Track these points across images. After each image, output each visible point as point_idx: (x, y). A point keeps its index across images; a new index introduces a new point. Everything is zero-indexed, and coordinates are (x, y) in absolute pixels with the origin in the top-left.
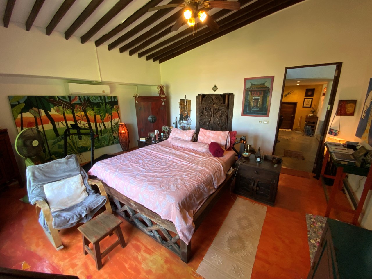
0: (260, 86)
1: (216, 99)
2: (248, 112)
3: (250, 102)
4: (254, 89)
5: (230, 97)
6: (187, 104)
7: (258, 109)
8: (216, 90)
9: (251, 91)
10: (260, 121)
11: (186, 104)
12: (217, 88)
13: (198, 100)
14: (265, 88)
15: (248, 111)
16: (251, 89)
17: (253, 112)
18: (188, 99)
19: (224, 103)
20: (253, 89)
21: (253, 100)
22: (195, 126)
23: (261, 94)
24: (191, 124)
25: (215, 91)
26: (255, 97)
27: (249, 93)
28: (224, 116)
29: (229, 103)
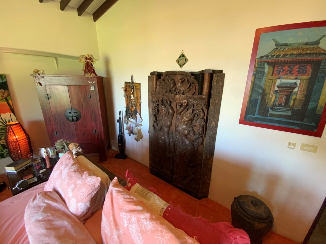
0: (303, 49)
1: (183, 82)
2: (257, 116)
3: (267, 91)
4: (283, 59)
5: (215, 78)
6: (135, 90)
7: (289, 113)
8: (184, 64)
9: (273, 64)
10: (292, 142)
11: (133, 91)
12: (186, 60)
13: (150, 83)
14: (320, 54)
15: (259, 114)
16: (274, 59)
17: (272, 118)
18: (137, 82)
19: (201, 92)
20: (281, 58)
21: (276, 89)
22: (148, 130)
23: (302, 72)
24: (142, 125)
25: (181, 66)
26: (283, 81)
27: (264, 70)
28: (198, 121)
29: (212, 92)
